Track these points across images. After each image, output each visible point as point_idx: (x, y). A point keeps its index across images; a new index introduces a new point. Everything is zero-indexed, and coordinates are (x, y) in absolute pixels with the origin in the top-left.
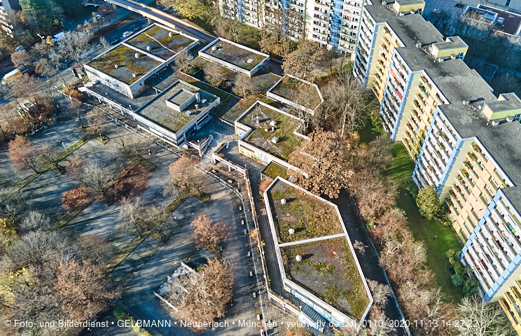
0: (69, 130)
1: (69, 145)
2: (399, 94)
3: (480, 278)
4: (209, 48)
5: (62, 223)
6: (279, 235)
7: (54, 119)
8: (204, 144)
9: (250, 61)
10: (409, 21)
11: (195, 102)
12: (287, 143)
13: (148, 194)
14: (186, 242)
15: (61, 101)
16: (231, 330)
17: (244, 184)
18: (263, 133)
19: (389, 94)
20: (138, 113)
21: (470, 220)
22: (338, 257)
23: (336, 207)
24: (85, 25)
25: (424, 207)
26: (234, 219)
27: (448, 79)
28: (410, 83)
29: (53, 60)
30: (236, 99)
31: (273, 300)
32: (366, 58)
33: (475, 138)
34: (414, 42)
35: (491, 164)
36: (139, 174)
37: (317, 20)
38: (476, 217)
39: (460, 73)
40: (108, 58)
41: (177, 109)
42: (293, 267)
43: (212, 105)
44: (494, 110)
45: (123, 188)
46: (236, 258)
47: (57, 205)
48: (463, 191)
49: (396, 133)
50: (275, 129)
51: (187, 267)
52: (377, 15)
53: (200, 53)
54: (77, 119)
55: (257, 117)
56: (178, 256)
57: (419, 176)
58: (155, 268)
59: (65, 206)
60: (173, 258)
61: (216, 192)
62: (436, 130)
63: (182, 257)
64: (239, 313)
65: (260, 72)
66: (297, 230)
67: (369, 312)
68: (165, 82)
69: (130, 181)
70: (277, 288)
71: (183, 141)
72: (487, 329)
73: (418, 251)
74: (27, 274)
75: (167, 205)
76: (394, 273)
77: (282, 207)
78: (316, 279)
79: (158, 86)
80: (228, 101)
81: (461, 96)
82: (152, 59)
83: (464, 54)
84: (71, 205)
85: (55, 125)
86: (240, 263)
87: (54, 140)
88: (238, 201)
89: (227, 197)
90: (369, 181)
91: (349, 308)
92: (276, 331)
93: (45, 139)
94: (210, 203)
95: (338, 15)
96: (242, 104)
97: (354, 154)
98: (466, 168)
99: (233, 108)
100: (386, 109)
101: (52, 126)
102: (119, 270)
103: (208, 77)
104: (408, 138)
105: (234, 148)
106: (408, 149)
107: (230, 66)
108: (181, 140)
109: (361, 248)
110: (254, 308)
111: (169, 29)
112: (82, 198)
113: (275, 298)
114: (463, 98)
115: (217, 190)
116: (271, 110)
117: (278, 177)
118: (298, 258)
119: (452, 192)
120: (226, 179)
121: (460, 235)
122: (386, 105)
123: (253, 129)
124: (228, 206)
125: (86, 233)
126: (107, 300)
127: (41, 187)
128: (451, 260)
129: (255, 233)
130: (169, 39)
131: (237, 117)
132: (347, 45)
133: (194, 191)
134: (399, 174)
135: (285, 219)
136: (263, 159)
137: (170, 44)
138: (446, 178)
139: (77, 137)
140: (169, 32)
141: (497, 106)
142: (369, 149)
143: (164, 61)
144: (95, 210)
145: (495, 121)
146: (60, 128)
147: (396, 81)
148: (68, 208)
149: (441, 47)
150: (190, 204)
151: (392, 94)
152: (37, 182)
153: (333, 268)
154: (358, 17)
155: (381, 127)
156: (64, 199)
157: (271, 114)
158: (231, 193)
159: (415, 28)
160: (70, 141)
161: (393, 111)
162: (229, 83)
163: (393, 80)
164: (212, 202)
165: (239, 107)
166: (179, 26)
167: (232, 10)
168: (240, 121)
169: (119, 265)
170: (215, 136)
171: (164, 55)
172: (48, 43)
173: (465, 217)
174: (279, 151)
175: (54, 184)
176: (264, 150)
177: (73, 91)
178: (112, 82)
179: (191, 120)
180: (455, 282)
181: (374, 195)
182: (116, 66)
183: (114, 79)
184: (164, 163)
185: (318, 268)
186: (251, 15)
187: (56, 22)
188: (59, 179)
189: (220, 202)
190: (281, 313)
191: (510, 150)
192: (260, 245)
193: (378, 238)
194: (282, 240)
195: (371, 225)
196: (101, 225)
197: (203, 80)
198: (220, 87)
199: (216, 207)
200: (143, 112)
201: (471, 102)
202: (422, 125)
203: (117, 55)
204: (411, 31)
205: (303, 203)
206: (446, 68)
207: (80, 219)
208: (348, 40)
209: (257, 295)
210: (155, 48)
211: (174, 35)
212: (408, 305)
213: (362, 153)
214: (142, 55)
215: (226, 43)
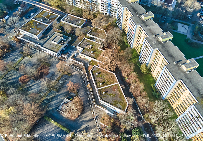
0: (17, 54)
1: (18, 60)
2: (133, 33)
3: (161, 92)
4: (64, 18)
5: (21, 89)
6: (97, 86)
7: (11, 50)
8: (67, 55)
9: (80, 22)
10: (134, 6)
11: (62, 40)
12: (96, 53)
13: (49, 75)
14: (65, 91)
15: (12, 43)
16: (84, 118)
17: (83, 68)
18: (88, 50)
19: (129, 32)
20: (42, 46)
21: (157, 74)
22: (116, 91)
23: (114, 74)
24: (16, 12)
25: (143, 71)
26: (81, 81)
27: (148, 27)
28: (136, 29)
29: (7, 28)
30: (76, 37)
31: (97, 107)
32: (121, 19)
33: (157, 48)
34: (136, 14)
35: (162, 57)
36: (45, 68)
37: (102, 5)
38: (159, 73)
39: (152, 25)
40: (27, 25)
41: (56, 43)
42: (102, 96)
43: (68, 41)
44: (163, 38)
45: (40, 74)
46: (83, 94)
47: (17, 82)
48: (155, 65)
49: (133, 45)
50: (92, 48)
51: (67, 99)
52: (123, 4)
53: (61, 21)
54: (19, 50)
55: (85, 44)
56: (63, 96)
57: (141, 60)
58: (56, 101)
59: (21, 83)
60: (61, 97)
61: (73, 72)
62: (145, 46)
63: (64, 96)
64: (86, 112)
65: (84, 26)
66: (102, 83)
67: (127, 108)
68: (50, 33)
69: (42, 71)
70: (97, 103)
71: (60, 55)
72: (163, 109)
73: (142, 86)
74: (12, 109)
75: (57, 78)
76: (134, 94)
77: (97, 76)
78: (110, 99)
79: (48, 35)
80: (74, 39)
81: (152, 34)
82: (44, 24)
83: (153, 18)
84: (22, 82)
85: (11, 53)
86: (84, 96)
87: (12, 58)
88: (81, 74)
89: (77, 73)
90: (124, 64)
91: (121, 107)
92: (98, 116)
93: (9, 58)
94: (72, 76)
95: (110, 3)
96: (79, 39)
97: (119, 54)
98: (155, 58)
99: (76, 41)
100: (129, 37)
101: (10, 53)
102: (44, 103)
103: (65, 30)
104: (137, 47)
105: (78, 56)
106: (137, 50)
107: (73, 25)
108: (59, 55)
109: (123, 87)
110: (91, 110)
111: (48, 12)
112: (26, 79)
113: (97, 106)
114: (153, 34)
115: (74, 71)
116: (90, 41)
117: (94, 65)
118: (104, 93)
119: (151, 65)
120: (76, 67)
121: (155, 78)
122: (129, 36)
123: (84, 48)
124: (78, 77)
125: (30, 92)
126: (42, 114)
127: (11, 76)
128: (152, 87)
129: (89, 85)
130: (49, 16)
131: (78, 44)
132: (114, 13)
133: (66, 73)
134: (134, 60)
135: (98, 80)
136: (88, 59)
137: (50, 18)
138: (149, 61)
139: (20, 56)
140: (49, 13)
141: (164, 37)
142: (124, 52)
143: (48, 25)
144: (31, 83)
145: (163, 42)
146: (13, 54)
147: (131, 28)
148: (22, 83)
149: (145, 16)
150: (65, 77)
151: (130, 32)
152: (8, 75)
153: (115, 94)
154: (117, 4)
155: (128, 43)
156: (19, 80)
157: (90, 42)
158: (79, 72)
159: (136, 9)
160: (18, 58)
161: (131, 38)
162: (73, 31)
163: (130, 28)
164: (72, 75)
165: (78, 40)
166: (52, 10)
167: (71, 2)
168: (79, 46)
169: (43, 101)
170: (71, 52)
171: (48, 22)
172: (3, 21)
173: (156, 73)
174: (94, 56)
175: (15, 75)
176: (88, 56)
177: (16, 39)
178: (30, 35)
179: (62, 47)
180: (154, 94)
181: (127, 68)
182: (31, 28)
183: (31, 34)
184: (54, 63)
185: (110, 95)
186: (78, 3)
187: (5, 12)
188: (16, 73)
189: (75, 75)
190: (100, 110)
191: (168, 52)
192: (91, 89)
193: (129, 83)
194: (98, 87)
195: (126, 79)
196: (35, 88)
197: (64, 31)
198: (70, 33)
199: (74, 77)
200: (44, 46)
201: (156, 35)
202: (141, 43)
203: (30, 24)
204: (135, 10)
205: (103, 73)
206: (147, 23)
207: (27, 87)
208: (114, 11)
209: (91, 106)
210: (44, 20)
211: (51, 14)
212: (139, 104)
213: (122, 54)
214: (40, 23)
215: (70, 16)
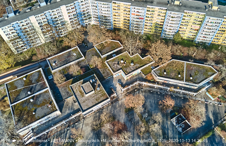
4: (51, 66)
9: (75, 54)
11: (91, 84)
12: (135, 61)
18: (126, 67)
22: (193, 68)
23: (173, 59)
30: (96, 69)
41: (93, 93)
43: (97, 78)
50: (126, 62)
53: (53, 72)
55: (115, 65)
80: (96, 72)
88: (147, 91)
91: (212, 73)
92: (205, 98)
96: (101, 68)
99: (102, 72)
105: (122, 81)
116: (114, 59)
117: (153, 70)
123: (121, 69)
136: (137, 73)
157: (116, 60)
165: (102, 70)
168: (114, 72)
174: (138, 65)
178: (44, 120)
179: (103, 89)
182: (34, 113)
190: (200, 94)
194: (183, 80)
195: (182, 55)
198: (84, 72)
211: (26, 77)
214: (33, 98)
215: (53, 58)
